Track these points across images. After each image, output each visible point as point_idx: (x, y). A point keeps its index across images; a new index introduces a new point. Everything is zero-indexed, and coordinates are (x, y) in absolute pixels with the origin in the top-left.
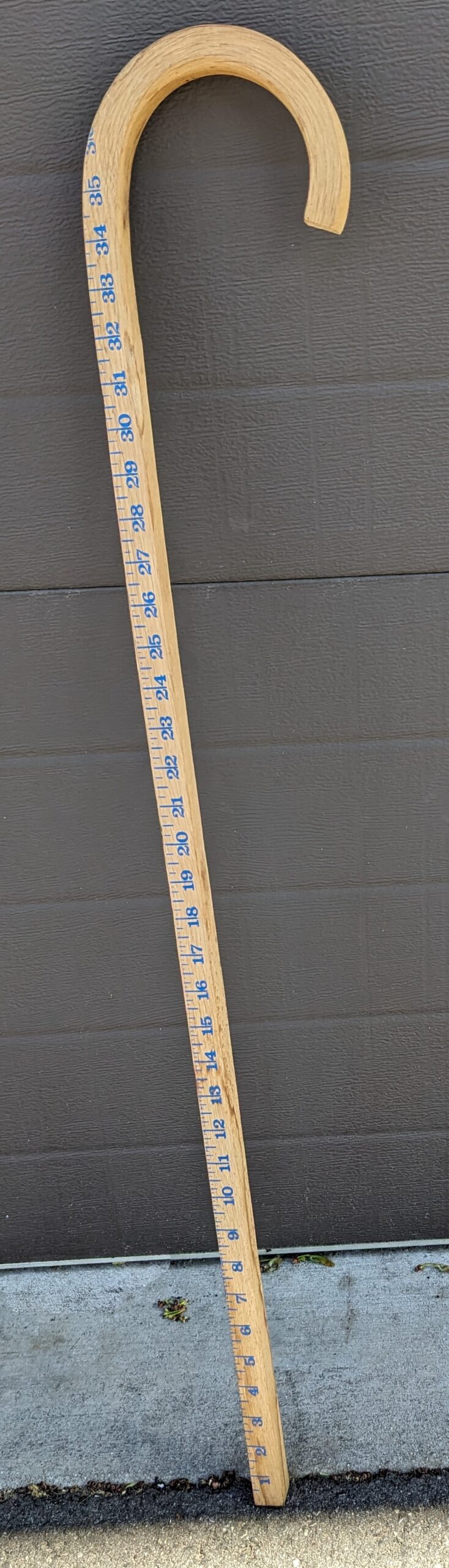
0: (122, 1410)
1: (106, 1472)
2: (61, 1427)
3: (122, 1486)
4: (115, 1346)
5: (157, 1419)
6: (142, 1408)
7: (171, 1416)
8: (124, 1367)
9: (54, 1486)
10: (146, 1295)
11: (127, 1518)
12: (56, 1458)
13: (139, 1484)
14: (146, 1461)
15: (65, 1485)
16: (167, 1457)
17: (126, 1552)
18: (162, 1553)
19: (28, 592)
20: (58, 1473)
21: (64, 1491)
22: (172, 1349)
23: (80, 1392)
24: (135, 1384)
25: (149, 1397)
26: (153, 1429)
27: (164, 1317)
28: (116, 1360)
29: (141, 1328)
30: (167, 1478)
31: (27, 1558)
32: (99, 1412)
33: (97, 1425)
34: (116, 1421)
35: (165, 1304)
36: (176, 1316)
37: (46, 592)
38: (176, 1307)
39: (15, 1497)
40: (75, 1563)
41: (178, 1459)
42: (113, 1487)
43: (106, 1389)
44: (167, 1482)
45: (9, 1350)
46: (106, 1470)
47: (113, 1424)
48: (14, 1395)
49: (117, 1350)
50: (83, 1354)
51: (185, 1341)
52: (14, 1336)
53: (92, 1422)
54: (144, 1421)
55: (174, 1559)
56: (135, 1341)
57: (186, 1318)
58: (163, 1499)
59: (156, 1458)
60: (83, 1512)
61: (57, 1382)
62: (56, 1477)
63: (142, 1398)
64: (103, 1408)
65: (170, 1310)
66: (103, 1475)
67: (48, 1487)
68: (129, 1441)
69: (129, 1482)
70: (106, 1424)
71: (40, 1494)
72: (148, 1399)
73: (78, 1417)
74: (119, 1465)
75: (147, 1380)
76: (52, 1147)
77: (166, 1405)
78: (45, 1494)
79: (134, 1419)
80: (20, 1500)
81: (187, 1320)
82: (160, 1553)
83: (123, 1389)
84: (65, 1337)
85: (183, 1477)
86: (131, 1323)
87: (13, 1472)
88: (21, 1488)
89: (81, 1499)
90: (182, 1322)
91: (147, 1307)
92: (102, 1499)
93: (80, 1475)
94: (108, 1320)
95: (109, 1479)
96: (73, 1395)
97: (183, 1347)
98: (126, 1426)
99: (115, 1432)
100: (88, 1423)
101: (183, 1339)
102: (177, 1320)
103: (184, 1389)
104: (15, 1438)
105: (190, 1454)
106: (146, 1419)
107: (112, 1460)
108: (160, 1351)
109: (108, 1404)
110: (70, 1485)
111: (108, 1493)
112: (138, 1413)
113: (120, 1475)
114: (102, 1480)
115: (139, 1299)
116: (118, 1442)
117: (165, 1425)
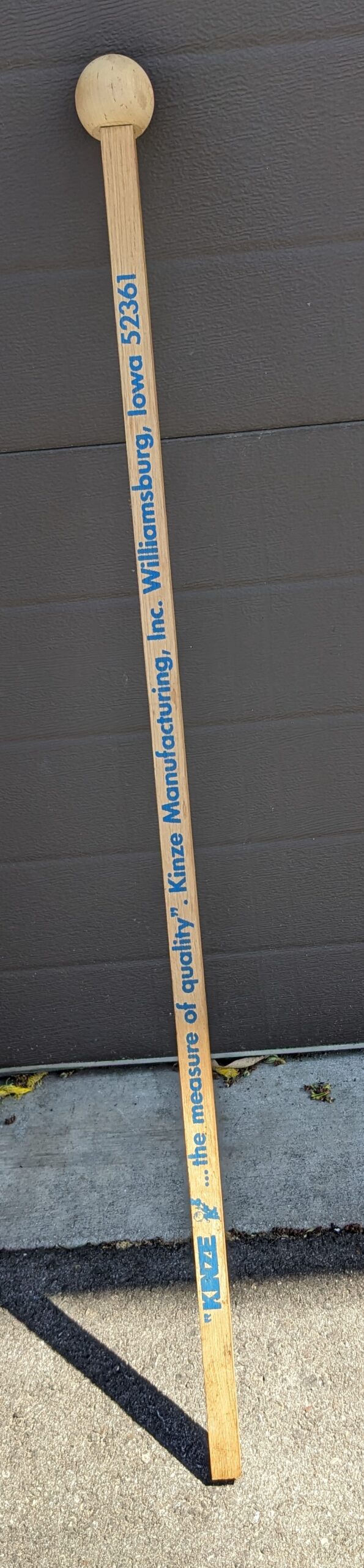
0: (290, 1172)
1: (286, 1219)
2: (240, 1186)
3: (303, 1231)
4: (273, 1122)
5: (322, 1179)
6: (308, 1170)
7: (334, 1176)
8: (285, 1139)
9: (244, 1232)
10: (292, 1082)
11: (313, 1254)
12: (240, 1210)
13: (318, 1230)
14: (320, 1211)
15: (253, 1231)
16: (339, 1208)
17: (319, 1280)
18: (351, 1280)
20: (244, 1222)
21: (252, 1235)
22: (324, 1123)
23: (251, 1159)
24: (299, 1152)
25: (312, 1163)
26: (321, 1186)
27: (311, 1098)
28: (276, 1133)
29: (293, 1108)
30: (342, 1224)
31: (234, 1285)
32: (271, 1174)
33: (271, 1184)
34: (287, 1181)
35: (311, 1088)
36: (323, 1097)
38: (321, 1090)
40: (277, 1290)
41: (348, 1209)
42: (296, 1232)
43: (273, 1157)
44: (342, 1227)
46: (286, 1218)
47: (285, 1183)
49: (276, 1125)
50: (246, 1129)
51: (335, 1116)
53: (266, 1182)
56: (291, 1118)
57: (332, 1099)
59: (328, 1209)
61: (229, 1152)
62: (244, 1225)
63: (306, 1162)
64: (274, 1171)
65: (316, 1092)
66: (284, 1223)
67: (239, 1233)
68: (302, 1196)
69: (308, 1227)
70: (279, 1184)
71: (233, 1238)
73: (253, 1178)
74: (297, 1215)
75: (307, 1148)
77: (329, 1168)
78: (237, 1238)
79: (303, 1179)
81: (333, 1101)
82: (349, 1280)
83: (288, 1156)
84: (228, 1116)
85: (355, 1223)
86: (284, 1104)
89: (269, 1241)
90: (329, 1102)
91: (295, 1091)
92: (287, 1241)
93: (264, 1223)
94: (263, 1102)
95: (290, 1226)
96: (245, 1161)
97: (334, 1122)
98: (296, 1185)
99: (288, 1190)
100: (263, 1183)
101: (333, 1116)
102: (324, 1100)
103: (341, 1155)
105: (358, 1205)
106: (313, 1179)
107: (290, 1212)
108: (314, 1126)
109: (278, 1168)
110: (257, 1231)
111: (292, 1237)
112: (305, 1174)
113: (299, 1223)
114: (284, 1226)
115: (286, 1085)
116: (292, 1197)
117: (331, 1183)
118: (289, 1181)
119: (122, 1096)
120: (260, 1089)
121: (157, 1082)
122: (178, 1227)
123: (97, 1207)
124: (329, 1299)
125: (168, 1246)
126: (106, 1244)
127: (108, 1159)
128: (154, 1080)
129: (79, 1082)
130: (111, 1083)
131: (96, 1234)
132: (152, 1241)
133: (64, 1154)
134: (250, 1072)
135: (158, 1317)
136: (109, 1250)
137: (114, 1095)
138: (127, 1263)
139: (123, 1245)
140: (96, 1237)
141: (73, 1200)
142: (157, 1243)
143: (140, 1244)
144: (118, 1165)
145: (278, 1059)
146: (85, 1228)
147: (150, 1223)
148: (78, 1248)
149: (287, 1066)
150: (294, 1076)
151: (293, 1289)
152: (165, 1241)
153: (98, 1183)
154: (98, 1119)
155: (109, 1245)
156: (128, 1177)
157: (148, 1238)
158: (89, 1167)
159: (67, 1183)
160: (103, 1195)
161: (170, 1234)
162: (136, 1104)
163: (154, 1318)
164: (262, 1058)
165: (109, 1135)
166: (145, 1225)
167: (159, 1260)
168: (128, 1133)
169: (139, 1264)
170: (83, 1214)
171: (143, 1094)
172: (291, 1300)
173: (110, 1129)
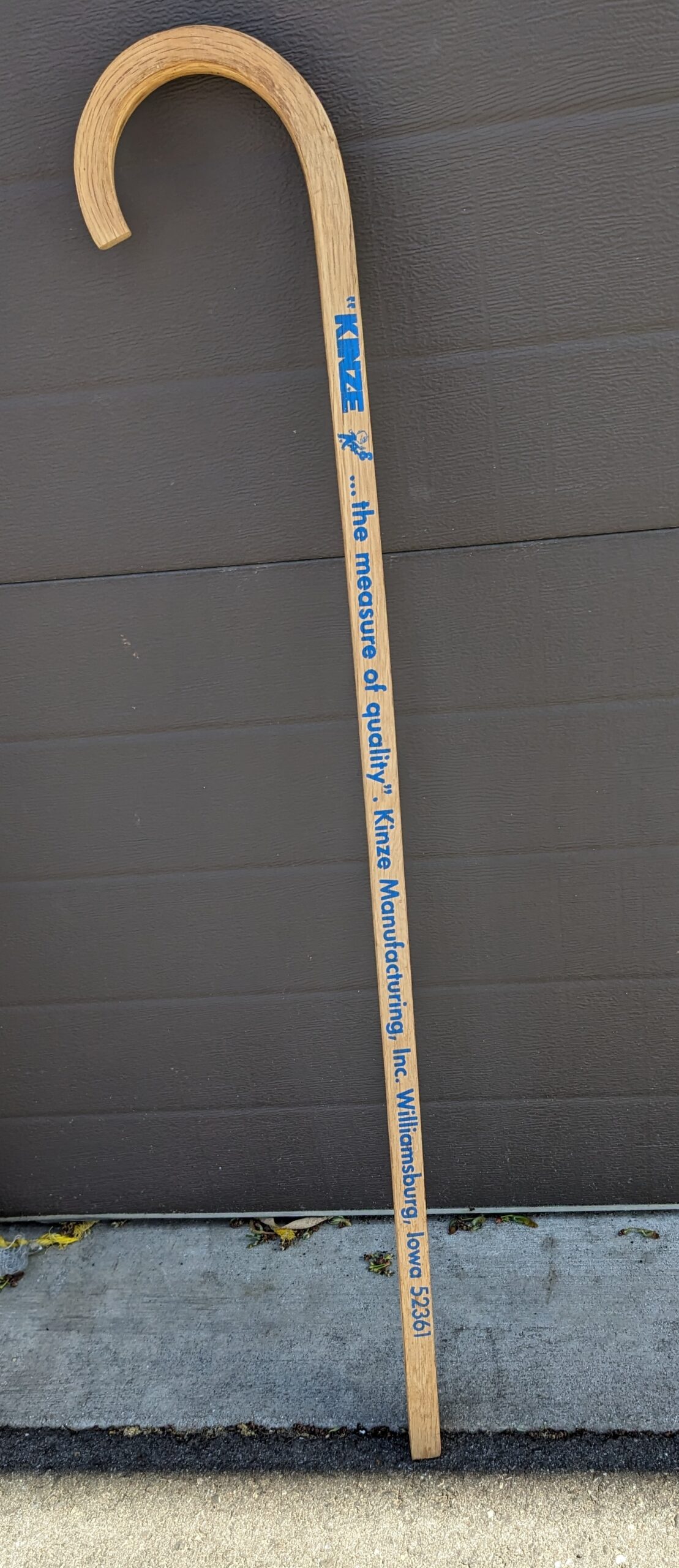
0: (327, 1358)
1: (310, 1415)
2: (269, 1371)
3: (326, 1431)
4: (322, 1296)
5: (360, 1368)
6: (346, 1357)
7: (374, 1366)
8: (330, 1317)
9: (261, 1426)
10: (353, 1248)
11: (329, 1460)
12: (263, 1400)
13: (342, 1430)
14: (349, 1408)
15: (272, 1425)
16: (370, 1405)
17: (327, 1492)
18: (362, 1496)
19: (218, 569)
20: (265, 1414)
21: (271, 1431)
22: (377, 1301)
23: (288, 1339)
24: (341, 1333)
25: (354, 1347)
26: (357, 1377)
27: (369, 1270)
28: (322, 1309)
29: (347, 1280)
30: (369, 1425)
31: (235, 1492)
32: (305, 1358)
33: (304, 1371)
34: (321, 1368)
35: (370, 1257)
36: (381, 1269)
37: (235, 568)
38: (381, 1261)
39: (225, 1434)
40: (280, 1500)
41: (379, 1407)
42: (317, 1431)
43: (313, 1337)
44: (369, 1429)
45: (222, 1295)
47: (318, 1370)
48: (226, 1339)
49: (324, 1300)
50: (291, 1303)
51: (390, 1294)
52: (228, 1283)
53: (299, 1368)
54: (348, 1369)
55: (373, 1503)
56: (342, 1292)
57: (390, 1272)
58: (363, 1444)
59: (358, 1405)
60: (288, 1452)
61: (267, 1328)
62: (264, 1418)
63: (347, 1347)
64: (309, 1354)
65: (375, 1263)
66: (307, 1419)
67: (256, 1427)
68: (333, 1388)
69: (332, 1426)
70: (312, 1371)
71: (249, 1433)
72: (352, 1348)
73: (286, 1362)
74: (323, 1410)
75: (352, 1330)
76: (259, 1103)
77: (370, 1355)
78: (253, 1433)
79: (339, 1366)
80: (230, 1437)
81: (392, 1274)
82: (359, 1496)
83: (329, 1337)
84: (275, 1285)
85: (383, 1425)
86: (338, 1275)
87: (224, 1411)
88: (231, 1426)
89: (286, 1440)
90: (387, 1276)
91: (354, 1260)
92: (306, 1441)
93: (286, 1418)
94: (316, 1271)
95: (313, 1422)
96: (282, 1341)
97: (387, 1300)
98: (330, 1373)
99: (320, 1378)
100: (295, 1369)
101: (387, 1292)
102: (382, 1273)
103: (387, 1340)
104: (227, 1379)
105: (391, 1404)
106: (350, 1368)
107: (316, 1405)
108: (365, 1303)
109: (315, 1352)
110: (277, 1426)
111: (313, 1436)
112: (342, 1362)
113: (324, 1420)
114: (307, 1423)
115: (345, 1252)
116: (323, 1388)
117: (368, 1374)
118: (322, 1369)
119: (170, 1254)
120: (317, 1255)
121: (210, 1239)
122: (193, 1414)
123: (114, 1383)
124: (333, 1517)
125: (179, 1436)
126: (113, 1428)
127: (138, 1327)
128: (207, 1237)
129: (129, 1233)
130: (162, 1237)
131: (106, 1416)
132: (163, 1429)
133: (94, 1318)
134: (311, 1234)
135: (145, 1524)
136: (114, 1436)
137: (161, 1251)
138: (129, 1454)
139: (131, 1432)
140: (104, 1419)
141: (92, 1374)
142: (168, 1432)
143: (150, 1431)
144: (148, 1336)
145: (343, 1220)
146: (96, 1408)
147: (165, 1408)
148: (85, 1431)
149: (351, 1229)
150: (357, 1242)
151: (297, 1502)
152: (177, 1429)
153: (121, 1356)
154: (138, 1279)
155: (117, 1430)
156: (154, 1350)
157: (159, 1425)
158: (116, 1336)
159: (89, 1352)
160: (123, 1370)
161: (183, 1422)
162: (182, 1264)
163: (141, 1524)
164: (325, 1219)
165: (146, 1299)
166: (160, 1409)
167: (164, 1453)
168: (166, 1299)
169: (141, 1456)
170: (98, 1390)
171: (193, 1252)
172: (292, 1515)
173: (148, 1292)
